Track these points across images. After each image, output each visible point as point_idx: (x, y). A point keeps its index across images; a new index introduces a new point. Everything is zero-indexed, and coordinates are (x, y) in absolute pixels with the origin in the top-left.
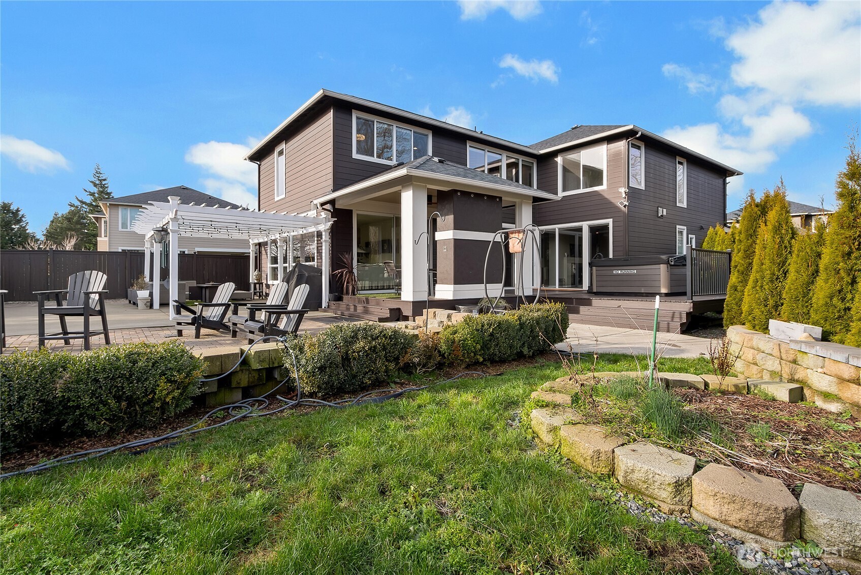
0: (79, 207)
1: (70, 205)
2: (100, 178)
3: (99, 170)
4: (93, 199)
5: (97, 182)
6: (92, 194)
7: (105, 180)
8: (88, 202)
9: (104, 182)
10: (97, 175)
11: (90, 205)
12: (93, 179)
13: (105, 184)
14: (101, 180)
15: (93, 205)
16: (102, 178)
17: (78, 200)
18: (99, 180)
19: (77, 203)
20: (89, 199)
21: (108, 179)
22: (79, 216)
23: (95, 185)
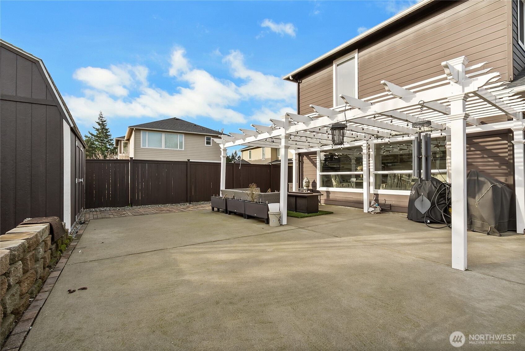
0: (90, 138)
1: (85, 137)
2: (102, 120)
3: (102, 116)
4: (98, 133)
5: (101, 123)
6: (97, 130)
7: (105, 121)
8: (96, 134)
9: (104, 123)
10: (101, 118)
11: (97, 136)
12: (98, 121)
13: (105, 124)
14: (102, 122)
15: (98, 136)
16: (103, 120)
17: (90, 133)
18: (101, 121)
19: (89, 135)
20: (95, 133)
21: (107, 121)
22: (91, 143)
23: (99, 124)
